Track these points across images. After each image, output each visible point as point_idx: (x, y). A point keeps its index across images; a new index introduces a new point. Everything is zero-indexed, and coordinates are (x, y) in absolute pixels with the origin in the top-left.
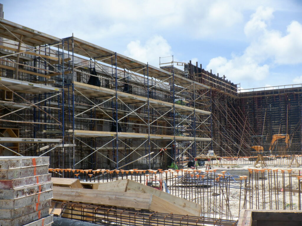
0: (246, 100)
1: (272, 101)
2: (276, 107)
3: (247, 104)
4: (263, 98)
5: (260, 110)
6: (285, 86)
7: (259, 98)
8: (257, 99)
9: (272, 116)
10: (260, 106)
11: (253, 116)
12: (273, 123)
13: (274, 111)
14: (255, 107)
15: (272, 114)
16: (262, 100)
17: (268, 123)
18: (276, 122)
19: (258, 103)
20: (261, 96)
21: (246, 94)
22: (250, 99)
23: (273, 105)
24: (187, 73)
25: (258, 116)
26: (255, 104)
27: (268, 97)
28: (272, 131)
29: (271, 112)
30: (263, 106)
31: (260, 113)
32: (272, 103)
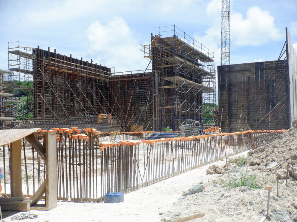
0: (117, 82)
1: (139, 84)
2: (143, 89)
3: (119, 86)
4: (132, 81)
5: (129, 92)
6: (149, 70)
7: (128, 81)
8: (127, 81)
9: (139, 97)
10: (129, 89)
11: (123, 98)
12: (141, 104)
13: (141, 93)
14: (126, 89)
15: (139, 95)
16: (131, 83)
17: (136, 104)
18: (143, 103)
19: (128, 86)
20: (130, 79)
21: (117, 77)
22: (121, 82)
23: (141, 88)
24: (35, 57)
25: (128, 97)
26: (125, 86)
27: (136, 80)
28: (139, 111)
29: (138, 94)
30: (132, 88)
31: (130, 95)
32: (139, 86)
